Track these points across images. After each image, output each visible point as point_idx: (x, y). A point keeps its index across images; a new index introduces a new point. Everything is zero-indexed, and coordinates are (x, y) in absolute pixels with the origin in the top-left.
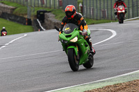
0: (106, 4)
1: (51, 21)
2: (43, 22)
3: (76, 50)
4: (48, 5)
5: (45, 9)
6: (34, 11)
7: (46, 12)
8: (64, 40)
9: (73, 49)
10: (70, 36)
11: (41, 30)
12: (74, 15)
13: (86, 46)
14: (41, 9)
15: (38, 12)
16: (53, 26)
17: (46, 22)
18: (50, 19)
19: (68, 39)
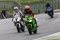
0: (32, 7)
1: (8, 15)
2: (5, 15)
3: (31, 25)
4: (7, 8)
5: (6, 10)
6: (1, 10)
7: (6, 11)
8: (26, 21)
9: (30, 25)
10: (29, 19)
11: (4, 18)
12: (29, 10)
13: (35, 24)
14: (4, 10)
15: (3, 11)
16: (9, 17)
17: (6, 15)
18: (8, 14)
19: (28, 21)
